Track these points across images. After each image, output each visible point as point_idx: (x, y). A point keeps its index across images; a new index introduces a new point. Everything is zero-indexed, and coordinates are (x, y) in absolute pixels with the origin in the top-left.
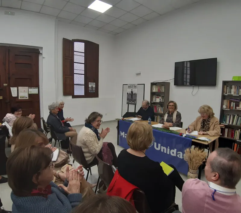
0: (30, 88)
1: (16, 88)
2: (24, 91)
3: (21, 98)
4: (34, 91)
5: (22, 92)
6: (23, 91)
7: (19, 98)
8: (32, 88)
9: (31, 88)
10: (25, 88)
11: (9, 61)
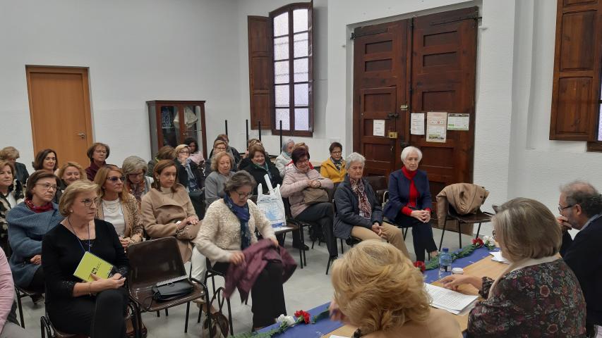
0: (450, 116)
1: (422, 115)
2: (439, 122)
3: (430, 138)
4: (460, 123)
5: (434, 125)
6: (436, 122)
7: (428, 140)
8: (456, 115)
9: (454, 116)
10: (440, 115)
11: (412, 52)
